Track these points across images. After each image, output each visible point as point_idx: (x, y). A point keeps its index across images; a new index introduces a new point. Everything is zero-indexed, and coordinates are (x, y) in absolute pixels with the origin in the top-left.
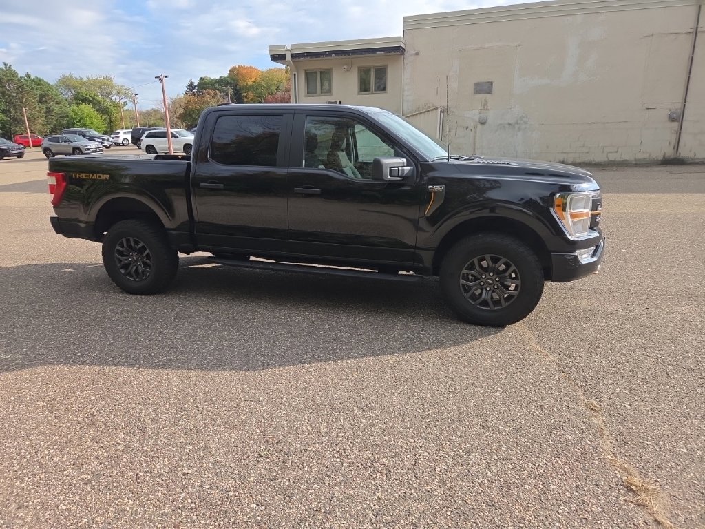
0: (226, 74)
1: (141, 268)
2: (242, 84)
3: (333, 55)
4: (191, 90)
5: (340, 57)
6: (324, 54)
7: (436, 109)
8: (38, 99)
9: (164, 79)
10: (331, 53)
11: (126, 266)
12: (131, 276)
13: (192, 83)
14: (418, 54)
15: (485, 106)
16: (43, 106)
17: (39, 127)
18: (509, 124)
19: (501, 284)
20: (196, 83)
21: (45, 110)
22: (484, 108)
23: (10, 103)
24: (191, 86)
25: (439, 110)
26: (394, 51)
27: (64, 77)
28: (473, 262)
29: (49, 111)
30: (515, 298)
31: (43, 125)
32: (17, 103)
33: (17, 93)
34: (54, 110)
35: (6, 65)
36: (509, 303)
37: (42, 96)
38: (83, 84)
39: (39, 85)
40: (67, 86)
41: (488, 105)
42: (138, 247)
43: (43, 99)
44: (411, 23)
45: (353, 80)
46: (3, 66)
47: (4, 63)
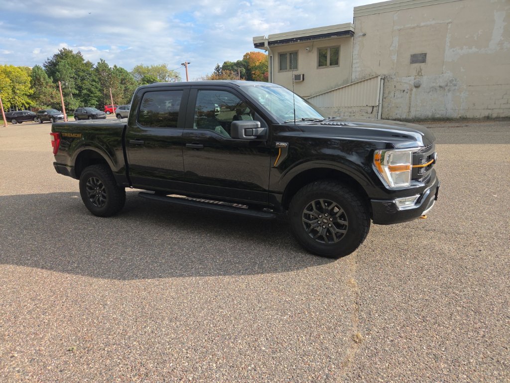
0: (241, 59)
1: (101, 199)
2: (252, 65)
3: (299, 41)
4: (218, 71)
5: (304, 41)
6: (292, 40)
7: (377, 77)
8: (120, 81)
9: (188, 65)
10: (297, 39)
11: (93, 196)
12: (96, 203)
13: (218, 66)
14: (364, 35)
15: (419, 73)
16: (123, 86)
17: (120, 100)
18: (440, 87)
19: (334, 223)
20: (221, 66)
21: (124, 89)
22: (418, 75)
23: (103, 85)
24: (218, 69)
25: (380, 78)
26: (346, 34)
27: (138, 67)
28: (311, 204)
29: (126, 90)
30: (344, 235)
31: (123, 98)
32: (108, 84)
33: (108, 78)
34: (129, 88)
35: (102, 60)
36: (340, 239)
37: (122, 80)
38: (149, 71)
39: (121, 72)
40: (140, 72)
41: (422, 72)
42: (98, 184)
43: (123, 81)
44: (359, 12)
45: (314, 57)
46: (100, 61)
47: (101, 59)
